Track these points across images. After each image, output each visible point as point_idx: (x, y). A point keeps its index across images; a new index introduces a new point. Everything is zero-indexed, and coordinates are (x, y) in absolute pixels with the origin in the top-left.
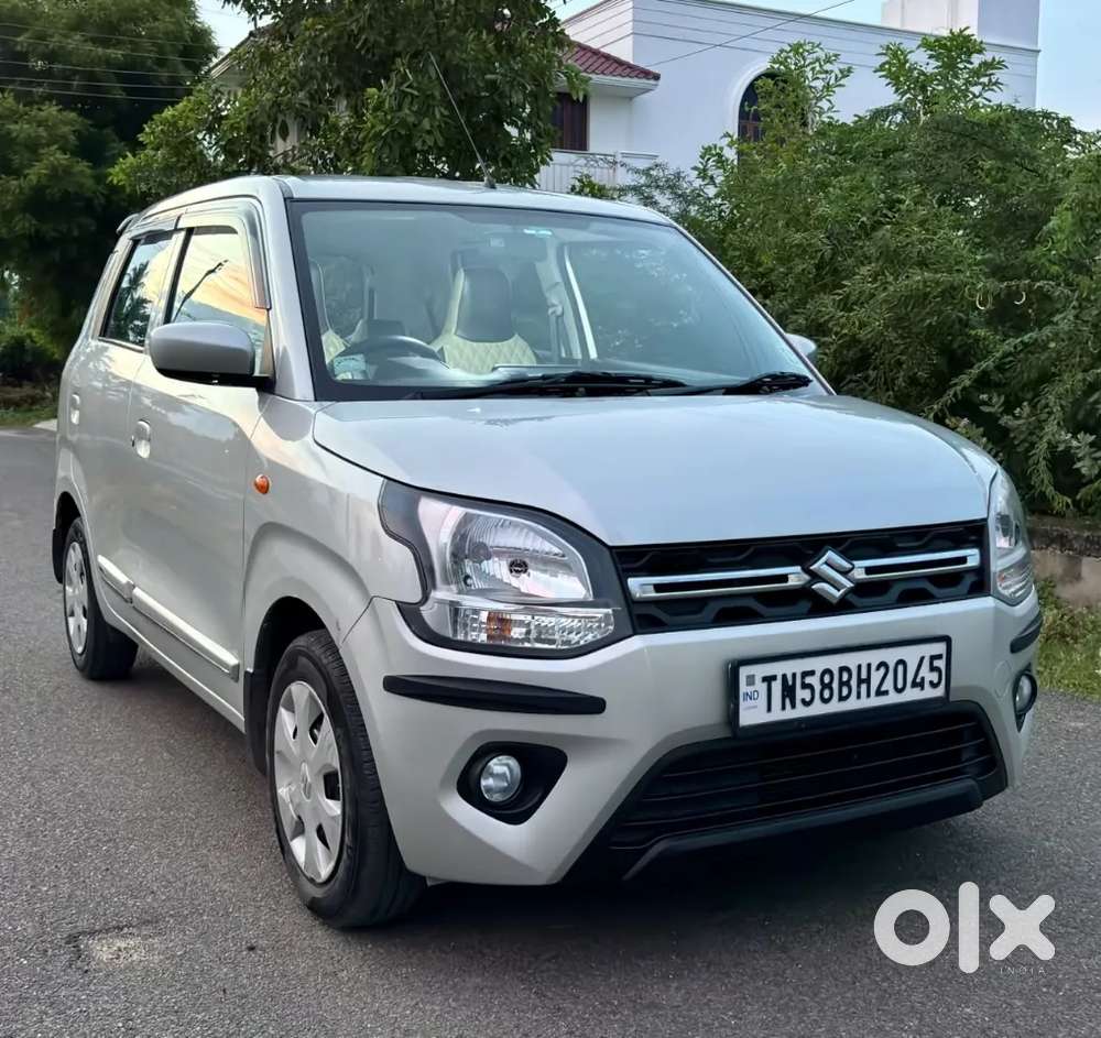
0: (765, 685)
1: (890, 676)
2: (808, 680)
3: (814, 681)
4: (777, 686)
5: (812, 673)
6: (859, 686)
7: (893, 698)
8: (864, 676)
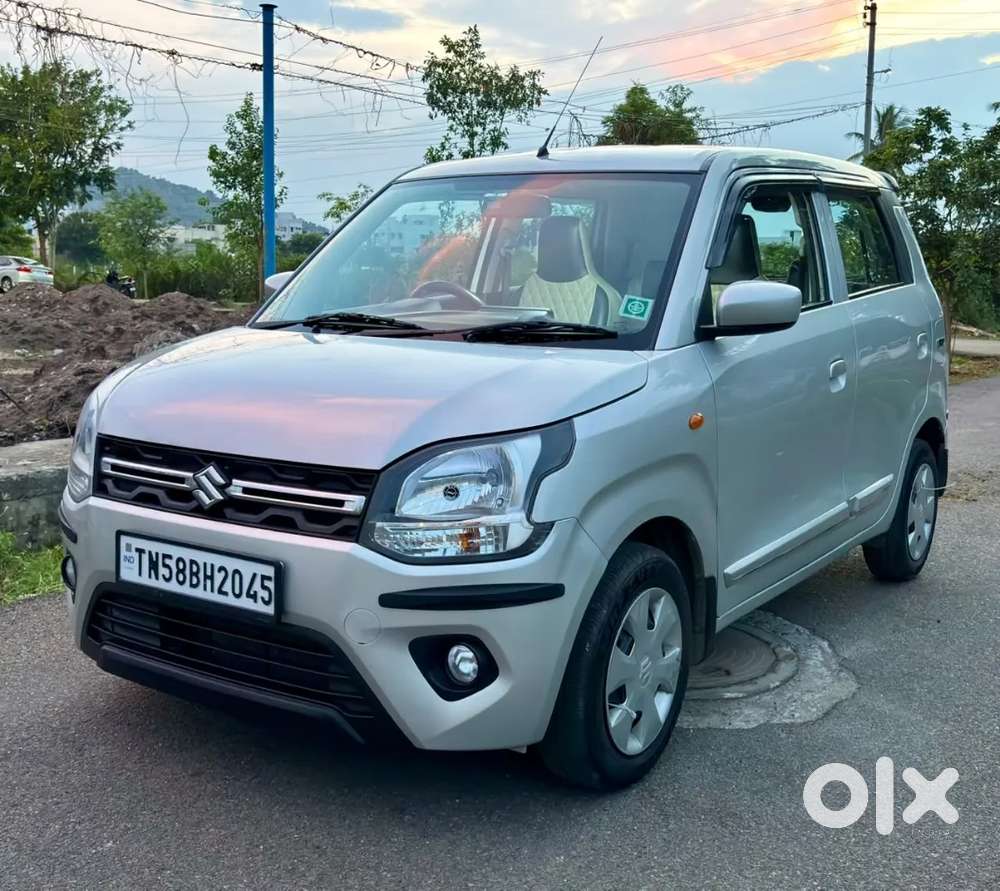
0: (137, 554)
1: (229, 582)
2: (167, 561)
3: (172, 563)
4: (145, 558)
5: (170, 557)
6: (205, 580)
7: (230, 600)
8: (209, 573)
